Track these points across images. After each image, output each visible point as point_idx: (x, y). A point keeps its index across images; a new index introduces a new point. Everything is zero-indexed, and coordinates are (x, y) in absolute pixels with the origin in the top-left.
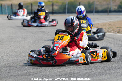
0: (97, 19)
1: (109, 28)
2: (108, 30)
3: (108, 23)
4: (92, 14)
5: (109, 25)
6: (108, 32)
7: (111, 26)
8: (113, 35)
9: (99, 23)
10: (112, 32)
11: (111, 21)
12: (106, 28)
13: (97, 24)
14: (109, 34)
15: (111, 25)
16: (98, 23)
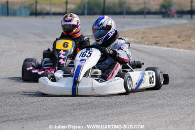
0: (128, 24)
1: (142, 38)
2: (141, 40)
3: (142, 30)
4: (122, 16)
5: (144, 33)
6: (142, 43)
7: (146, 35)
8: (148, 48)
9: (129, 31)
10: (147, 43)
11: (147, 27)
12: (139, 37)
13: (127, 31)
14: (142, 46)
15: (146, 33)
16: (128, 29)
